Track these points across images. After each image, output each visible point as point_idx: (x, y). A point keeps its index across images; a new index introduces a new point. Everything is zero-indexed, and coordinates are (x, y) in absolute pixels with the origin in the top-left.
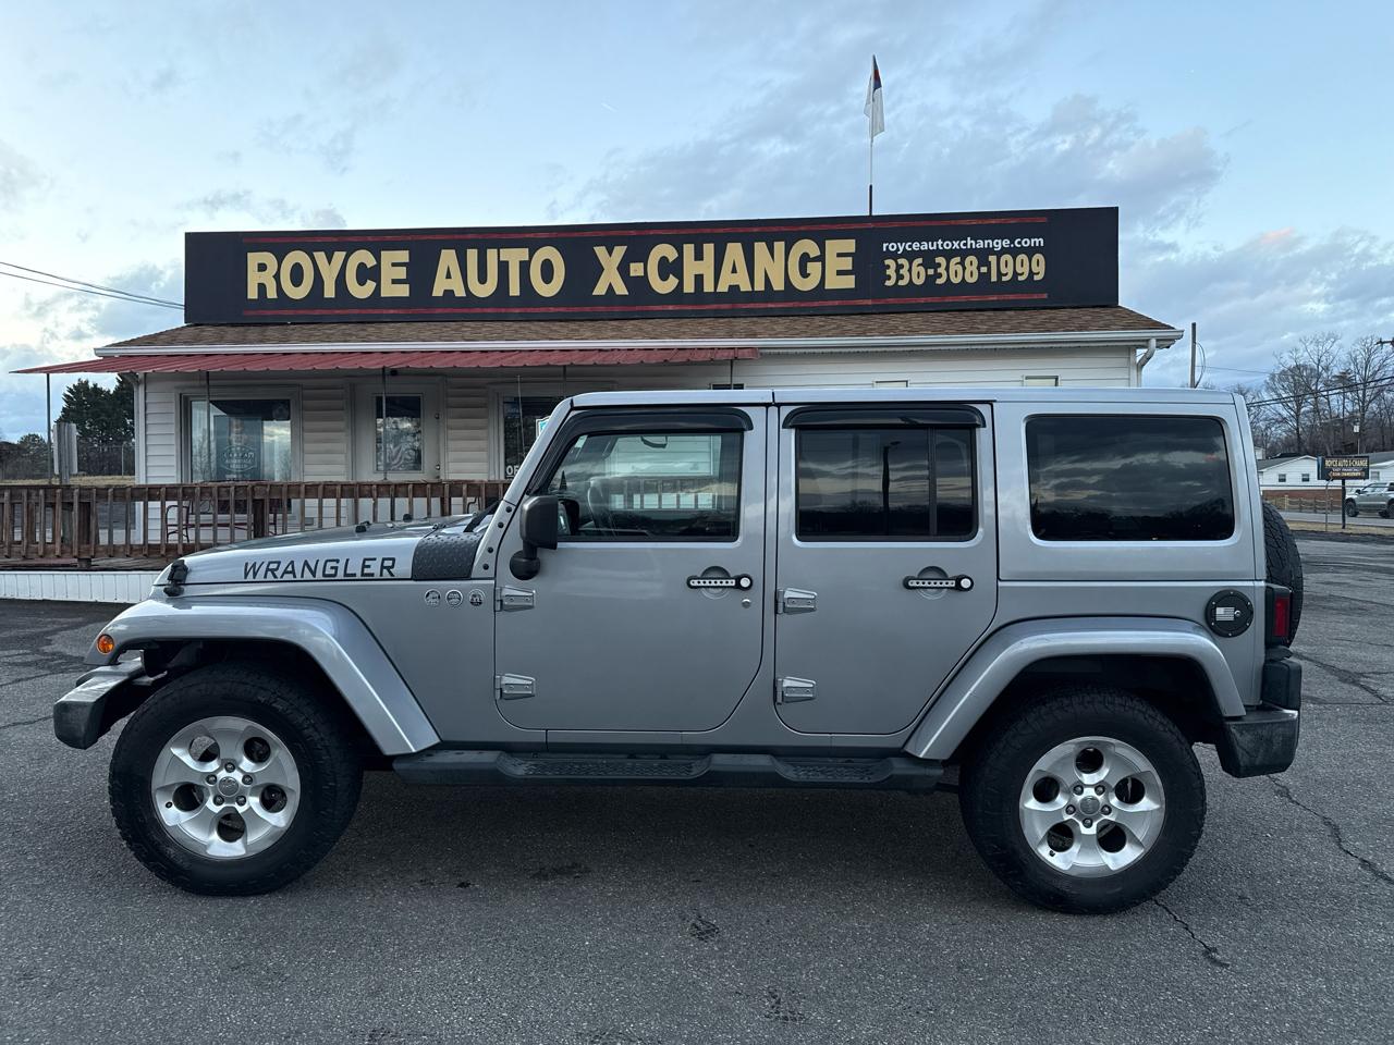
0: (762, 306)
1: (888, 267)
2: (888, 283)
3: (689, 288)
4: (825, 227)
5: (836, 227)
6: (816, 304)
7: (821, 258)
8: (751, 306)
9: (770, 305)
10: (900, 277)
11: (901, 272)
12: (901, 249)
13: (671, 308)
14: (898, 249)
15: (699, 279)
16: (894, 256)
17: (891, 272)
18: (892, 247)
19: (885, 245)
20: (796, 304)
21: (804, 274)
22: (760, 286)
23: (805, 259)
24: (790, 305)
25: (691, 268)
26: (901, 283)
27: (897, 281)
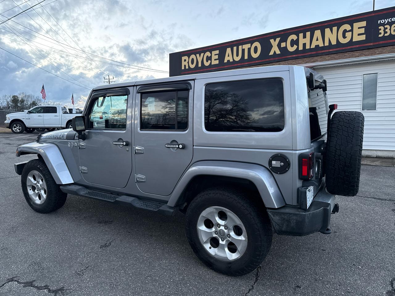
0: (327, 51)
1: (380, 29)
2: (380, 36)
3: (301, 48)
4: (353, 18)
5: (358, 18)
6: (349, 48)
7: (352, 30)
8: (323, 51)
9: (330, 50)
10: (385, 32)
11: (386, 30)
12: (386, 22)
13: (294, 56)
14: (385, 22)
15: (304, 45)
16: (383, 25)
17: (382, 31)
18: (382, 21)
19: (379, 21)
20: (341, 49)
21: (344, 37)
22: (327, 44)
23: (345, 31)
24: (339, 49)
25: (302, 41)
26: (386, 35)
27: (384, 34)
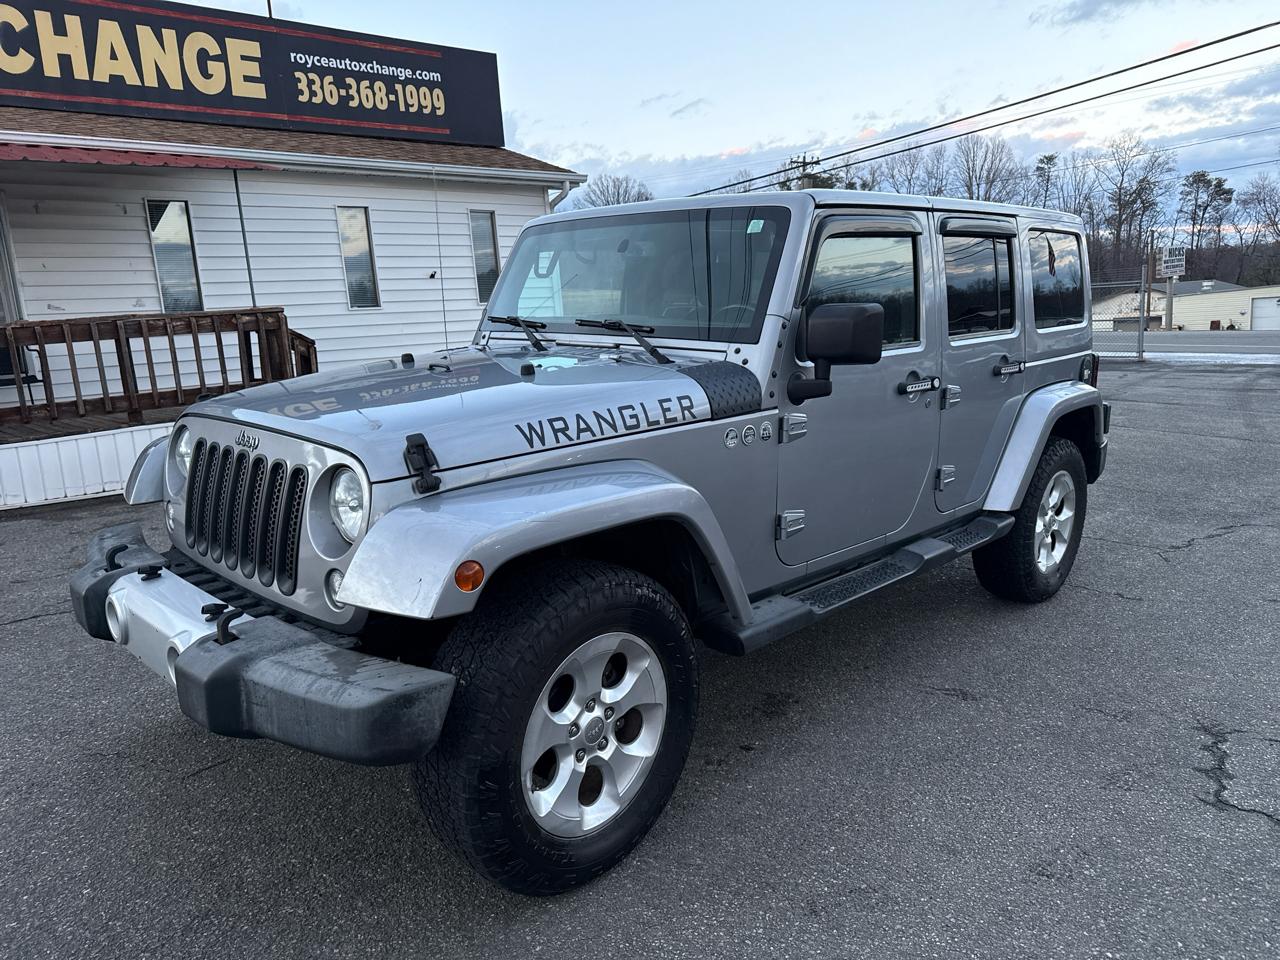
0: (160, 106)
1: (299, 80)
2: (301, 98)
3: (52, 70)
4: (223, 21)
5: (234, 24)
6: (225, 112)
7: (223, 58)
8: (143, 104)
9: (168, 107)
10: (313, 94)
11: (314, 88)
12: (310, 62)
13: (28, 94)
14: (306, 62)
15: (65, 61)
16: (303, 68)
17: (303, 86)
18: (301, 58)
19: (293, 55)
20: (202, 109)
21: (207, 75)
22: (151, 81)
23: (203, 57)
24: (194, 109)
26: (314, 100)
27: (310, 98)
